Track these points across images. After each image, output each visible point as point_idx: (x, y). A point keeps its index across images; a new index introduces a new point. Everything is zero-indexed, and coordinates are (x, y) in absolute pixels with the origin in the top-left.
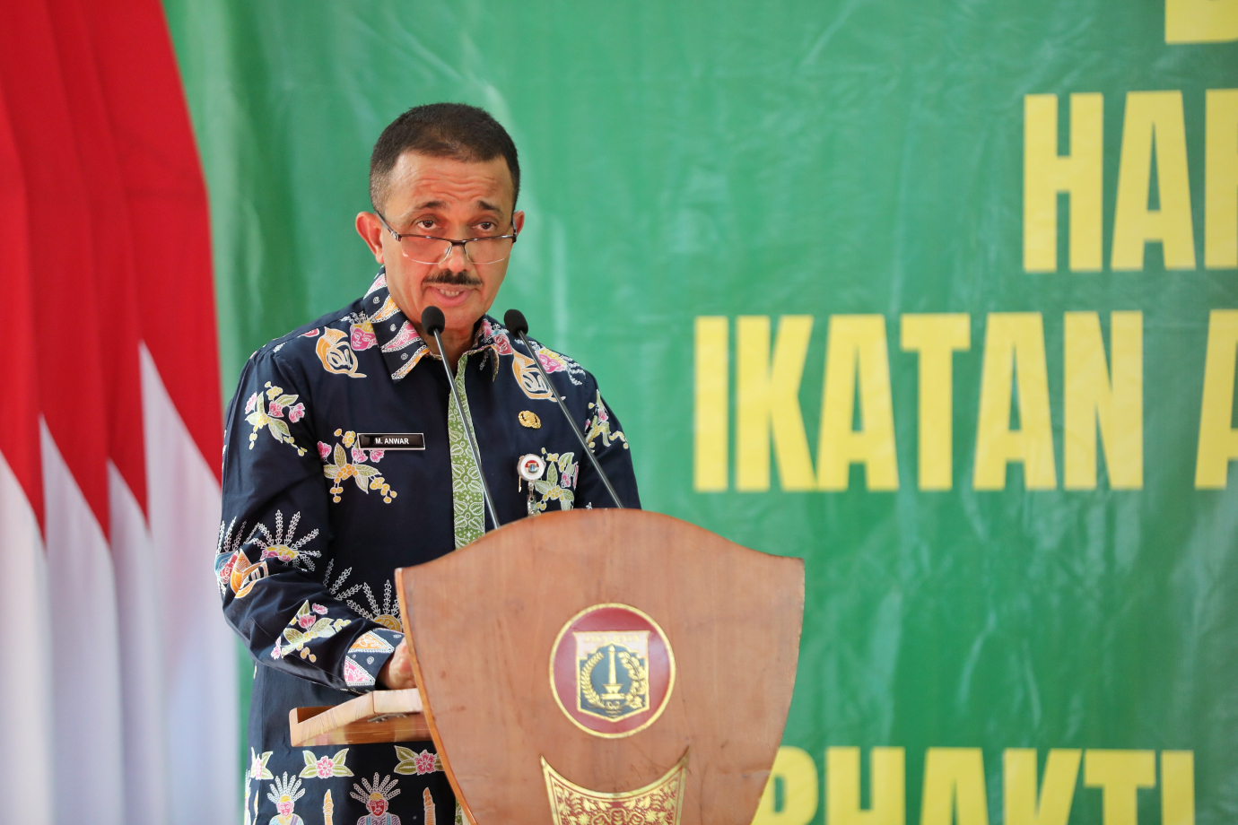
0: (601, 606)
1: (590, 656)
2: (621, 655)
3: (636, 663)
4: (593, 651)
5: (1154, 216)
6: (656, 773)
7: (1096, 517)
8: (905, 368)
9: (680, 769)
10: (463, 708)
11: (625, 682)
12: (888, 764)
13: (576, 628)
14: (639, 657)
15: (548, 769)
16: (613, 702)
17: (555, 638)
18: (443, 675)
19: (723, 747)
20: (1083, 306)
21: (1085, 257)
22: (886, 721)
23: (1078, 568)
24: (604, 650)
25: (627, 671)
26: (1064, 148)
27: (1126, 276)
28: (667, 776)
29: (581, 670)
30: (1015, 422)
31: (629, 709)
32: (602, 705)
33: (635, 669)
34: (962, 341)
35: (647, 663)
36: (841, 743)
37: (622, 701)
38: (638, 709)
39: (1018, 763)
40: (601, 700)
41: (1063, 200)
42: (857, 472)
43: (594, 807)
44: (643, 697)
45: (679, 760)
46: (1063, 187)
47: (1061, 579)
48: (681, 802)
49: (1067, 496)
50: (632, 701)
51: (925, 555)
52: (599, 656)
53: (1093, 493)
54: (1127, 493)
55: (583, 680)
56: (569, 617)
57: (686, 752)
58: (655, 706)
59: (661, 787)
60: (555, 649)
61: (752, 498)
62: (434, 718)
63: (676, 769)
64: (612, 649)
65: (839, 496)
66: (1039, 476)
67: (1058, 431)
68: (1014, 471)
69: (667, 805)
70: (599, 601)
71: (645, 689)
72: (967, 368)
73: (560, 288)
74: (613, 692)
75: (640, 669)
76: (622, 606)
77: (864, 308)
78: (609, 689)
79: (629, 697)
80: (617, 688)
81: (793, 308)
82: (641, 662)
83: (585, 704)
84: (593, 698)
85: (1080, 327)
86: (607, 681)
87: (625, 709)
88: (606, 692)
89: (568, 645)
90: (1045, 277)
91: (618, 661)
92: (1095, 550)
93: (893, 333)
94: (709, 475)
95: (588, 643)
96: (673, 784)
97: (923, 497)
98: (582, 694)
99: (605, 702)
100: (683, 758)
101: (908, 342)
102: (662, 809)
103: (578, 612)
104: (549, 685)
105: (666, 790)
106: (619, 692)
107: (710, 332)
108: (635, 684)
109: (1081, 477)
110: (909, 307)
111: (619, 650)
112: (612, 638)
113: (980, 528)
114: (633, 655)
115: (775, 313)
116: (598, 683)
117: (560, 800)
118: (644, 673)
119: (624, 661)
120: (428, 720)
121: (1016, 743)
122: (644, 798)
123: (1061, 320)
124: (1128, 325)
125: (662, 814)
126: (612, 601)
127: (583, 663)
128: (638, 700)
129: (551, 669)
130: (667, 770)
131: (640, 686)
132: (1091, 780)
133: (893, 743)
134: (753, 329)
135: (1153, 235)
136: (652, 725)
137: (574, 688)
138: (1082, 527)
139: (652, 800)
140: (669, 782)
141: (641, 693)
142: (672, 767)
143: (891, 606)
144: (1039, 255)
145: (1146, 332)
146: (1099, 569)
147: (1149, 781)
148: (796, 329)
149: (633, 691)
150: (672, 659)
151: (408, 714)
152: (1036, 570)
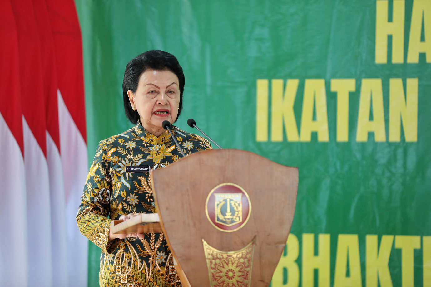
0: (225, 184)
1: (220, 202)
2: (232, 202)
3: (237, 205)
4: (222, 200)
5: (423, 44)
6: (244, 245)
7: (400, 151)
8: (332, 97)
9: (253, 243)
10: (174, 221)
11: (233, 212)
12: (325, 239)
13: (215, 192)
14: (238, 202)
15: (205, 243)
16: (229, 219)
17: (207, 195)
18: (167, 209)
19: (268, 235)
20: (396, 76)
21: (398, 58)
22: (324, 224)
23: (393, 170)
24: (225, 200)
25: (233, 208)
26: (390, 19)
27: (412, 65)
28: (248, 246)
29: (217, 207)
30: (371, 118)
31: (234, 222)
32: (224, 220)
33: (237, 207)
34: (353, 89)
35: (241, 205)
36: (308, 232)
37: (232, 219)
38: (238, 221)
39: (371, 240)
40: (224, 218)
41: (390, 38)
42: (314, 135)
43: (221, 257)
44: (239, 217)
45: (252, 240)
46: (390, 33)
47: (387, 174)
48: (253, 256)
49: (389, 144)
50: (236, 219)
51: (338, 165)
52: (223, 203)
53: (399, 143)
54: (411, 144)
55: (218, 211)
56: (213, 188)
57: (255, 237)
58: (244, 221)
59: (246, 250)
60: (208, 199)
61: (277, 144)
62: (164, 224)
63: (251, 244)
64: (228, 200)
65: (307, 144)
66: (380, 137)
67: (387, 121)
68: (371, 135)
69: (248, 256)
70: (224, 182)
71: (240, 214)
72: (354, 98)
73: (208, 68)
74: (229, 215)
75: (239, 207)
76: (232, 184)
77: (317, 77)
78: (227, 214)
79: (234, 217)
80: (230, 214)
81: (291, 77)
82: (239, 205)
83: (218, 219)
84: (221, 217)
85: (395, 84)
86: (226, 211)
87: (233, 221)
88: (226, 215)
89: (213, 198)
90: (383, 66)
91: (230, 204)
92: (399, 164)
93: (328, 86)
94: (261, 136)
95: (220, 198)
96: (250, 249)
97: (339, 144)
98: (218, 216)
99: (226, 219)
100: (253, 240)
101: (333, 89)
102: (246, 258)
103: (216, 186)
104: (205, 213)
105: (248, 251)
106: (231, 215)
107: (262, 85)
108: (237, 213)
109: (395, 137)
110: (334, 76)
111: (231, 200)
112: (229, 196)
113: (358, 156)
114: (236, 202)
115: (286, 78)
116: (223, 212)
117: (209, 254)
118: (240, 208)
119: (233, 204)
120: (162, 225)
121: (371, 233)
122: (240, 254)
123: (388, 81)
124: (413, 83)
125: (246, 260)
126: (228, 182)
127: (218, 205)
128: (238, 218)
129: (206, 207)
130: (248, 244)
131: (238, 213)
132: (397, 246)
133: (326, 232)
134: (277, 84)
135: (422, 51)
136: (243, 227)
137: (214, 214)
138: (395, 156)
139: (243, 254)
140: (249, 248)
141: (239, 216)
142: (250, 242)
143: (326, 183)
144: (381, 57)
145: (419, 86)
146: (401, 170)
147: (418, 247)
148: (293, 84)
149: (236, 215)
150: (250, 204)
151: (154, 223)
152: (378, 171)
